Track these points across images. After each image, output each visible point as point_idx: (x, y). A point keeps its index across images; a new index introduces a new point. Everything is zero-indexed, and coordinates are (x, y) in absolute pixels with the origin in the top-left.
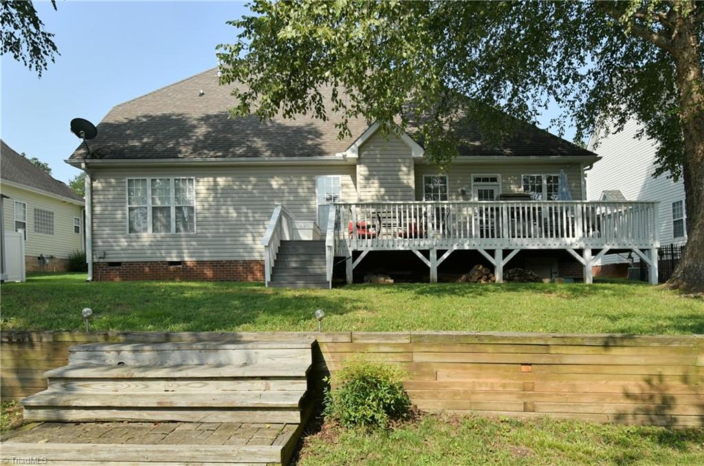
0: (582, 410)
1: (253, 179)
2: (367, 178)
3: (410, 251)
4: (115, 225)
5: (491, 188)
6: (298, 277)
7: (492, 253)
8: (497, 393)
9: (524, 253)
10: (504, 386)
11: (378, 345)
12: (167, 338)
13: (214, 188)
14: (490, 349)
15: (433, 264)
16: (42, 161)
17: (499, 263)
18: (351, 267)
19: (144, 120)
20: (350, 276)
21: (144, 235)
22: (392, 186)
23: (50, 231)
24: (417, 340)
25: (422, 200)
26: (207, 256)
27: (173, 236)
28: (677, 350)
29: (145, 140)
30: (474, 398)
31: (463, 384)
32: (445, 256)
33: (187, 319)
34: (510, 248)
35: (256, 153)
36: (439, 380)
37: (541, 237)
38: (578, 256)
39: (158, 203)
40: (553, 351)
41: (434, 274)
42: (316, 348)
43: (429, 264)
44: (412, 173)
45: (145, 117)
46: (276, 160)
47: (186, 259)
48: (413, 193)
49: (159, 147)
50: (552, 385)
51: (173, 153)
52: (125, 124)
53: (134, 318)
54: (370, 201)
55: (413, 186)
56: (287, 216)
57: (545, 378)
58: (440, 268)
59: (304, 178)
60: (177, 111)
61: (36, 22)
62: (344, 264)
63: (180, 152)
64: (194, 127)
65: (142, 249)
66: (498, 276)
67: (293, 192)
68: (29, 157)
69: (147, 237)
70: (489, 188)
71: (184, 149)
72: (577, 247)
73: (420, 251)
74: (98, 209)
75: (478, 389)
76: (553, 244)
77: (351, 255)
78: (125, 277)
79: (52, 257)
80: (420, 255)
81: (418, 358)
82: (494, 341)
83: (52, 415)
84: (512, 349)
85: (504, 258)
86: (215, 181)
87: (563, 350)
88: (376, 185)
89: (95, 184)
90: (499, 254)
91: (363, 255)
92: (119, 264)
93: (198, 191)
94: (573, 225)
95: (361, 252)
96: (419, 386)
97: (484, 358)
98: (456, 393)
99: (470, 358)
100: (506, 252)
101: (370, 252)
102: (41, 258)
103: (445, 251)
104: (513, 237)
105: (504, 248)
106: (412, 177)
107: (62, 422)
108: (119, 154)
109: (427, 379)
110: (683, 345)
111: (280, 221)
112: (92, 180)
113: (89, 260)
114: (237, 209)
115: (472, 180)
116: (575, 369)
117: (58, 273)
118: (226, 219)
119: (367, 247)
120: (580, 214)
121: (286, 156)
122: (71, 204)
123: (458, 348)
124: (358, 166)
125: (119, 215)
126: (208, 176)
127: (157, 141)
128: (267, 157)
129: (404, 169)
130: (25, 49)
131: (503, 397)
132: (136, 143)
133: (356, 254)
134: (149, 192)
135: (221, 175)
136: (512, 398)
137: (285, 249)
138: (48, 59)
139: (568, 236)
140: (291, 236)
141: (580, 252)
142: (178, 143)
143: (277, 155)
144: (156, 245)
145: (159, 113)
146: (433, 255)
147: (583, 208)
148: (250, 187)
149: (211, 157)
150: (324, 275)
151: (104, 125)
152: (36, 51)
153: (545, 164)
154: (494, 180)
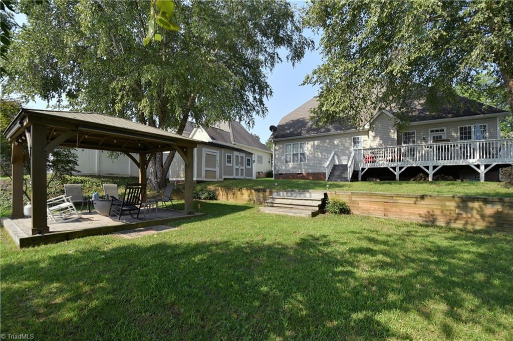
0: (403, 217)
1: (327, 141)
2: (374, 137)
3: (387, 168)
4: (282, 161)
5: (440, 135)
6: (338, 178)
7: (427, 168)
8: (377, 210)
9: (444, 167)
10: (379, 208)
11: (343, 195)
12: (293, 191)
13: (313, 146)
14: (375, 197)
15: (397, 173)
16: (257, 135)
17: (431, 172)
18: (360, 174)
19: (291, 122)
20: (360, 178)
21: (290, 164)
22: (386, 139)
23: (261, 163)
24: (353, 194)
25: (401, 145)
26: (310, 171)
27: (299, 164)
28: (438, 200)
29: (291, 130)
30: (369, 211)
31: (366, 207)
32: (403, 170)
33: (298, 188)
34: (437, 165)
35: (329, 130)
36: (360, 205)
37: (454, 159)
38: (476, 169)
39: (295, 152)
40: (394, 198)
41: (397, 177)
42: (326, 195)
43: (396, 173)
44: (396, 132)
45: (292, 121)
46: (336, 132)
47: (303, 172)
48: (396, 142)
49: (295, 132)
50: (394, 209)
51: (300, 134)
52: (285, 125)
53: (286, 187)
54: (375, 147)
55: (396, 139)
56: (337, 155)
57: (391, 207)
58: (401, 175)
59: (347, 139)
60: (302, 117)
61: (263, 105)
62: (358, 174)
63: (302, 133)
64: (307, 122)
65: (290, 170)
66: (430, 179)
67: (343, 145)
68: (253, 134)
69: (291, 165)
70: (439, 135)
71: (303, 132)
72: (476, 164)
73: (391, 167)
74: (277, 156)
75: (371, 209)
76: (461, 162)
77: (361, 169)
78: (283, 178)
79: (262, 172)
80: (391, 169)
81: (353, 199)
82: (375, 195)
83: (271, 205)
84: (381, 197)
85: (433, 170)
86: (314, 143)
87: (398, 198)
88: (379, 139)
89: (276, 147)
90: (431, 168)
91: (365, 170)
92: (282, 174)
93: (308, 147)
94: (474, 152)
95: (365, 168)
96: (353, 207)
97: (373, 200)
98: (364, 210)
99: (368, 200)
100: (434, 167)
101: (369, 169)
102: (259, 172)
103: (403, 167)
104: (439, 160)
105: (433, 165)
106: (396, 134)
107: (273, 206)
108: (283, 136)
109: (356, 205)
110: (440, 198)
111: (334, 157)
112: (275, 146)
113: (273, 173)
114: (321, 154)
115: (429, 131)
116: (402, 204)
117: (264, 178)
118: (317, 158)
119: (368, 166)
120: (478, 147)
121: (340, 130)
122: (268, 153)
123: (365, 196)
124: (370, 132)
125: (283, 158)
126: (311, 141)
127: (295, 130)
128: (333, 131)
129: (392, 131)
130: (261, 113)
131: (377, 212)
132: (289, 132)
133: (363, 169)
134: (292, 149)
135: (316, 140)
136: (381, 212)
137: (335, 168)
138: (266, 114)
139: (470, 158)
140: (339, 162)
141: (478, 166)
142: (302, 130)
143: (337, 131)
144: (294, 168)
145: (296, 119)
146: (397, 169)
147: (480, 144)
148: (326, 145)
149: (313, 134)
150: (347, 178)
151: (279, 126)
152: (263, 113)
153: (473, 120)
154: (443, 130)
